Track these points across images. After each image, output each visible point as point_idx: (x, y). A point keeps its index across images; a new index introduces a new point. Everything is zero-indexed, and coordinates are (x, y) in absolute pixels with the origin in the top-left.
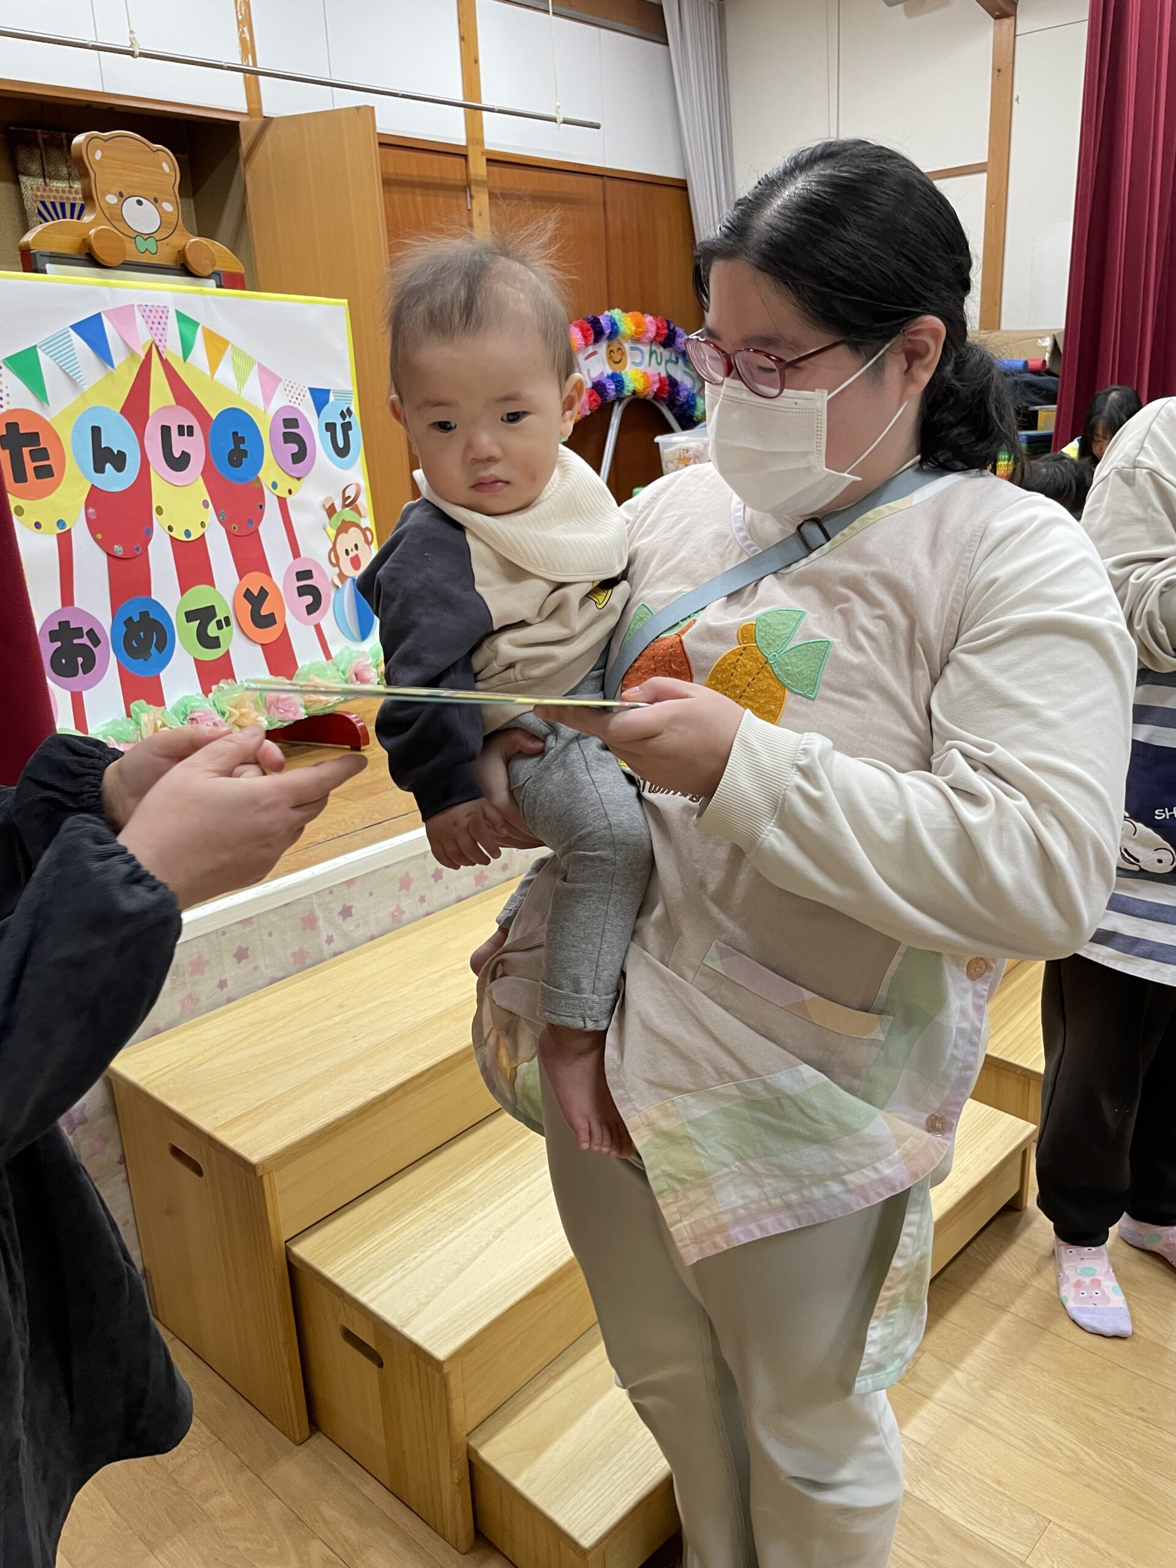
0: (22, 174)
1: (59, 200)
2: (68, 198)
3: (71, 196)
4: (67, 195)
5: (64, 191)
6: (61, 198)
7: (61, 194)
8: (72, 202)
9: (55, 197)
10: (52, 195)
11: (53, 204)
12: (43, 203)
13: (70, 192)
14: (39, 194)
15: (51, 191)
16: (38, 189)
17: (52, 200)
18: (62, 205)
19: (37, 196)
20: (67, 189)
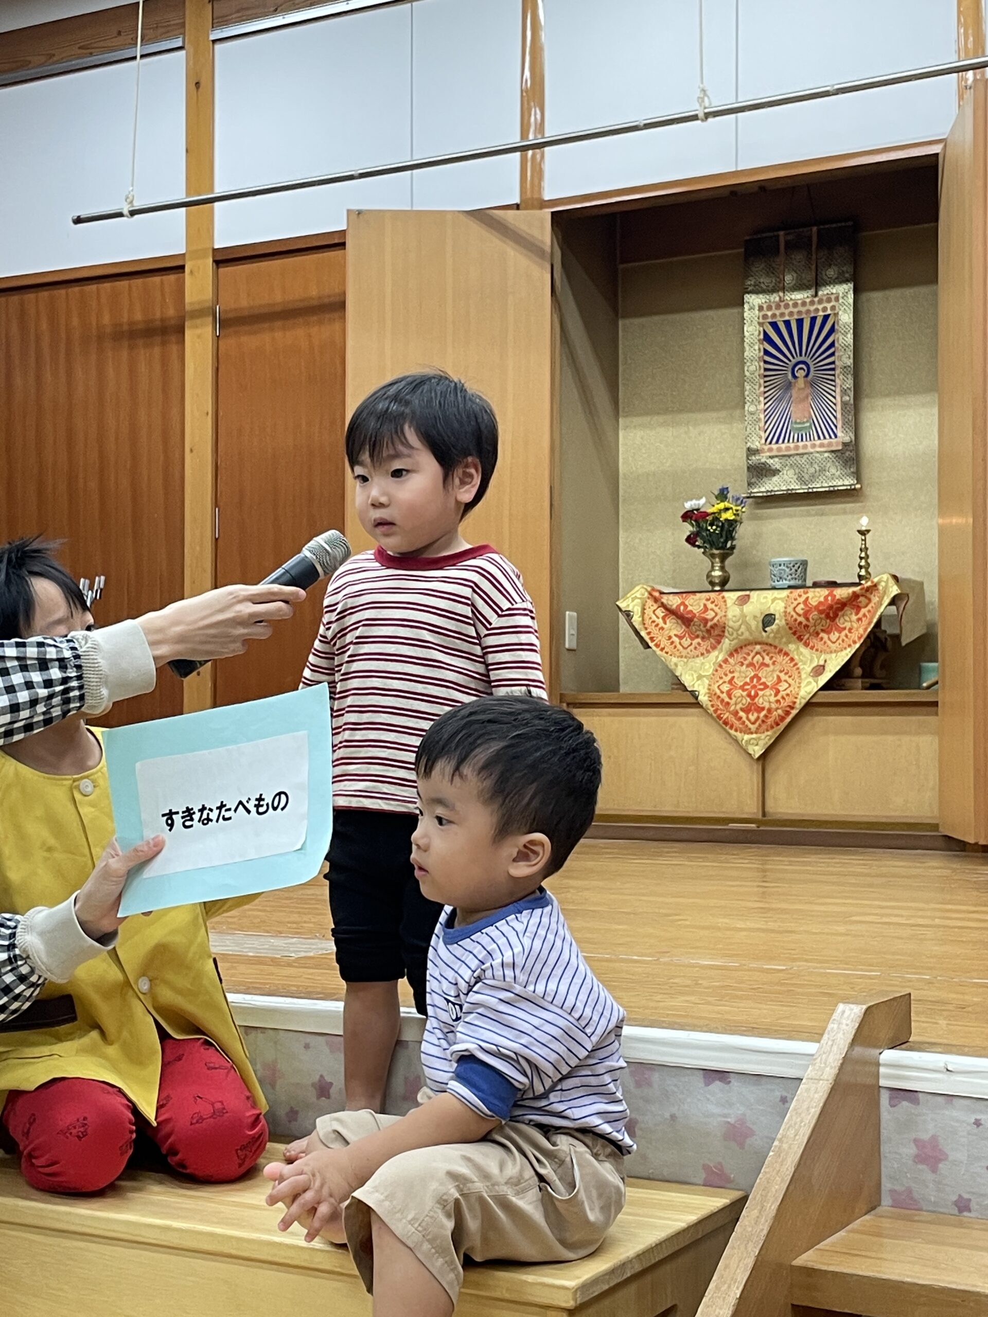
0: (748, 293)
1: (796, 317)
2: (808, 311)
3: (812, 308)
4: (808, 307)
5: (804, 304)
6: (799, 312)
7: (800, 308)
8: (813, 315)
9: (791, 314)
10: (787, 312)
11: (787, 323)
12: (774, 325)
13: (812, 303)
14: (769, 313)
15: (787, 306)
16: (769, 308)
17: (787, 318)
18: (800, 322)
19: (765, 317)
20: (808, 300)
